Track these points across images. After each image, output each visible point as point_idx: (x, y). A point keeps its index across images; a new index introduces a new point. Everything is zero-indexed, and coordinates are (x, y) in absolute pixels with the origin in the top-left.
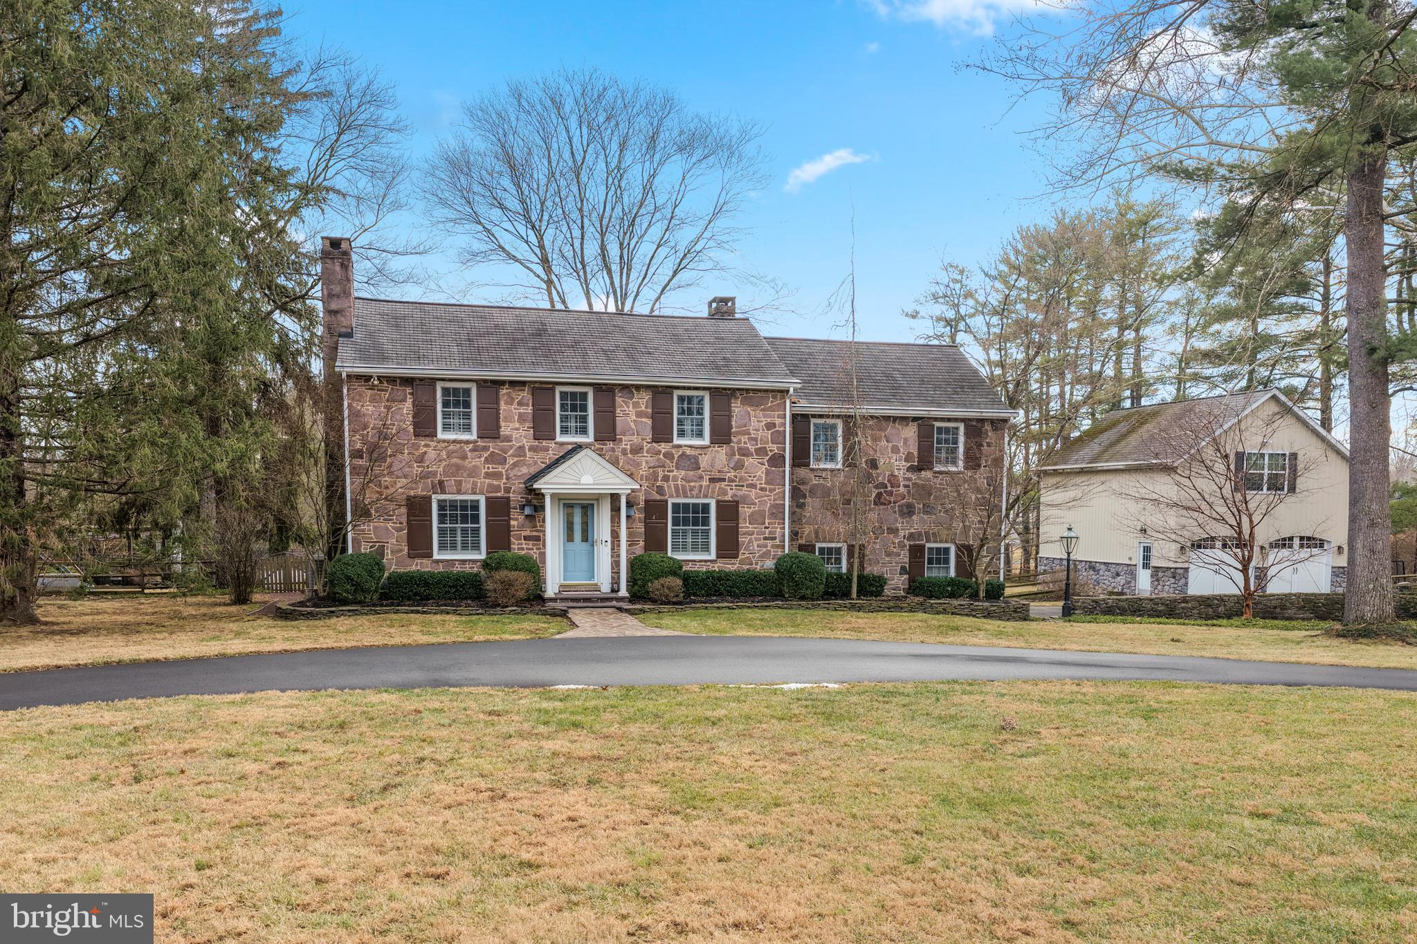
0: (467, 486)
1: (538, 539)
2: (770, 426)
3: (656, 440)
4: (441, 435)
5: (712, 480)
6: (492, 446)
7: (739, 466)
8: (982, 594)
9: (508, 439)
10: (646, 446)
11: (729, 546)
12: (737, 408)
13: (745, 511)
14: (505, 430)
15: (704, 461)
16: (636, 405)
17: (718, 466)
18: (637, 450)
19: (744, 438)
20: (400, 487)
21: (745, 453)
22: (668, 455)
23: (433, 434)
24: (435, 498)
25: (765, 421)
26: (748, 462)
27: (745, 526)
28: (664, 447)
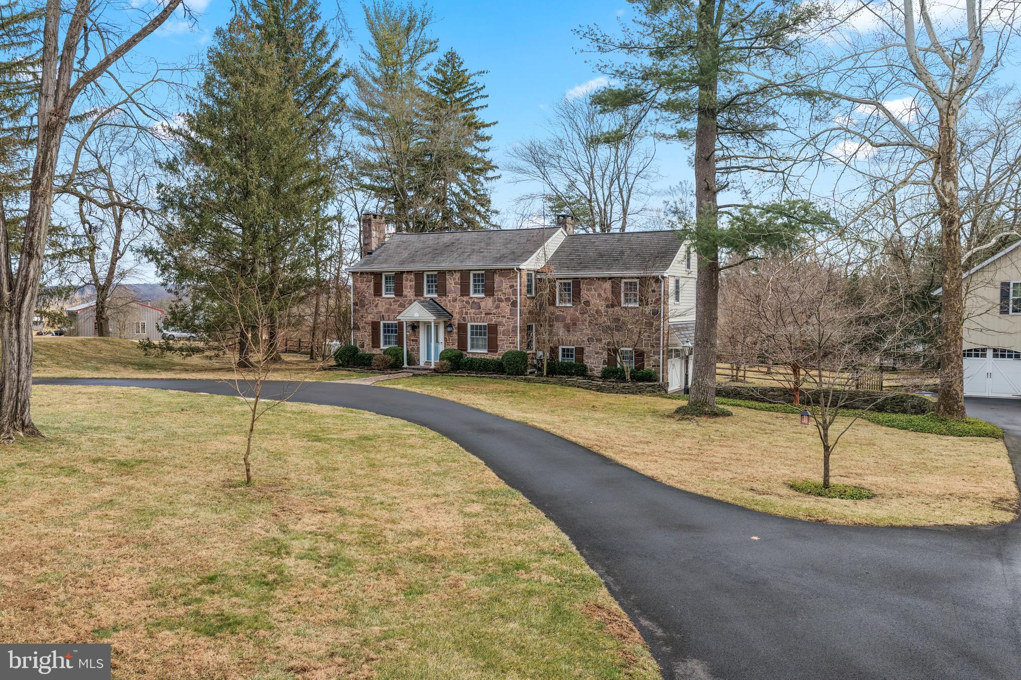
0: (392, 317)
1: (417, 341)
2: (512, 287)
3: (462, 295)
4: (384, 296)
5: (486, 314)
6: (401, 300)
7: (498, 307)
8: (628, 377)
9: (406, 296)
10: (458, 298)
11: (493, 346)
12: (497, 278)
13: (501, 329)
14: (405, 293)
15: (483, 305)
16: (454, 279)
17: (489, 307)
18: (455, 300)
19: (500, 293)
20: (370, 318)
21: (500, 300)
22: (467, 302)
23: (381, 295)
24: (382, 323)
25: (509, 284)
26: (502, 304)
27: (500, 337)
28: (465, 298)
